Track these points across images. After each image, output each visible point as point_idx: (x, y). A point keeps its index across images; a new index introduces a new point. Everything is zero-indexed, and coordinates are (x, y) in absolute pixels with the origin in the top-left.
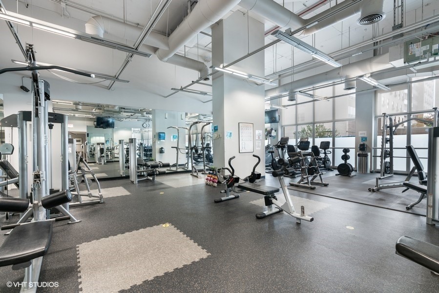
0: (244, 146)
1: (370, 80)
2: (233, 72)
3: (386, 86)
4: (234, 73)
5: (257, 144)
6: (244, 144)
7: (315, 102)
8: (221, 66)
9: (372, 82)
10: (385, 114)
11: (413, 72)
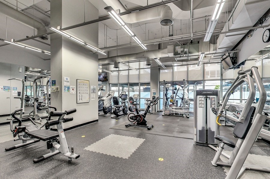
0: (81, 98)
1: (159, 62)
2: (71, 36)
3: (165, 66)
4: (71, 38)
5: (92, 96)
6: (81, 96)
7: (130, 70)
8: (59, 28)
9: (160, 63)
10: (164, 81)
11: (176, 61)
